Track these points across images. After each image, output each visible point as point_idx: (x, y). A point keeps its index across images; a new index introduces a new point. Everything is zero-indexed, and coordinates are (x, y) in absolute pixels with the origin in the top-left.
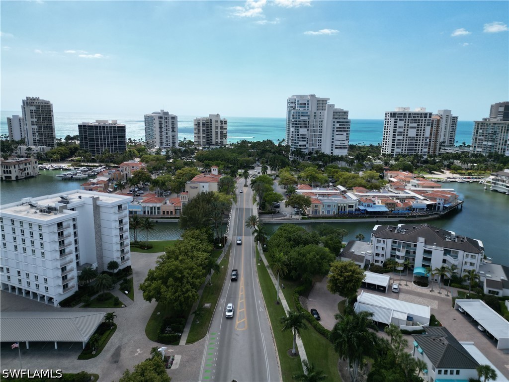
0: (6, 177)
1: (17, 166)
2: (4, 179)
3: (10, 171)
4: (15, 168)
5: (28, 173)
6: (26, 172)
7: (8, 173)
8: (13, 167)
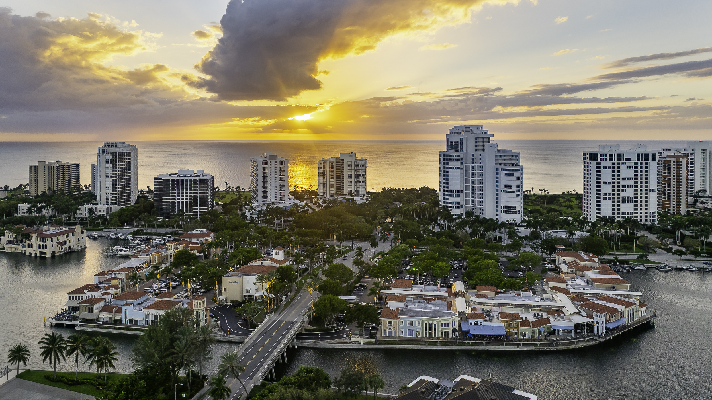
0: (41, 253)
1: (55, 239)
2: (38, 255)
3: (46, 245)
4: (52, 241)
5: (70, 247)
6: (67, 245)
7: (43, 248)
8: (49, 239)
